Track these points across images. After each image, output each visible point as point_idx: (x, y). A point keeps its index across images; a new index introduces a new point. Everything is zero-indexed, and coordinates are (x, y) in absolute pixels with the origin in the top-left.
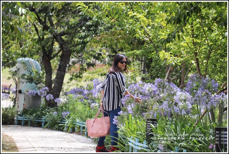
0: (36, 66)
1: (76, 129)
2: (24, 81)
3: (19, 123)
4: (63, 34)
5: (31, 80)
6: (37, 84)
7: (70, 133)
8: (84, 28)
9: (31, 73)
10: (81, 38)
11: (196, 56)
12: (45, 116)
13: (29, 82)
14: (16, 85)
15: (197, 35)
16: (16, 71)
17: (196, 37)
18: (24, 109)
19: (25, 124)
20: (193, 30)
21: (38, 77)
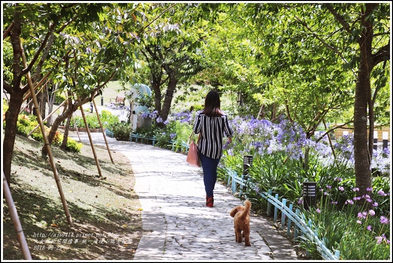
0: (147, 91)
1: (182, 149)
2: (137, 104)
3: (134, 140)
4: (170, 64)
5: (143, 103)
6: (148, 107)
7: (177, 152)
8: (188, 61)
9: (143, 97)
10: (185, 69)
11: (286, 103)
12: (155, 135)
13: (141, 105)
14: (131, 105)
15: (287, 86)
16: (130, 95)
17: (286, 88)
18: (137, 127)
19: (138, 141)
20: (284, 82)
21: (149, 100)
